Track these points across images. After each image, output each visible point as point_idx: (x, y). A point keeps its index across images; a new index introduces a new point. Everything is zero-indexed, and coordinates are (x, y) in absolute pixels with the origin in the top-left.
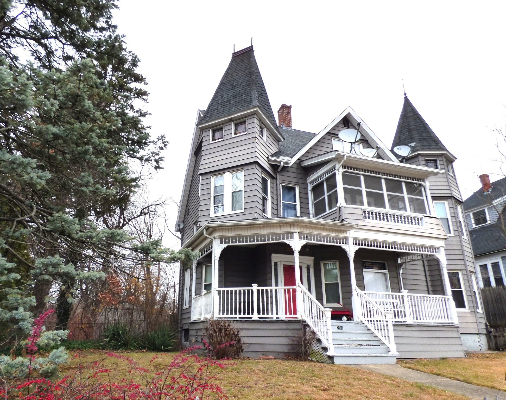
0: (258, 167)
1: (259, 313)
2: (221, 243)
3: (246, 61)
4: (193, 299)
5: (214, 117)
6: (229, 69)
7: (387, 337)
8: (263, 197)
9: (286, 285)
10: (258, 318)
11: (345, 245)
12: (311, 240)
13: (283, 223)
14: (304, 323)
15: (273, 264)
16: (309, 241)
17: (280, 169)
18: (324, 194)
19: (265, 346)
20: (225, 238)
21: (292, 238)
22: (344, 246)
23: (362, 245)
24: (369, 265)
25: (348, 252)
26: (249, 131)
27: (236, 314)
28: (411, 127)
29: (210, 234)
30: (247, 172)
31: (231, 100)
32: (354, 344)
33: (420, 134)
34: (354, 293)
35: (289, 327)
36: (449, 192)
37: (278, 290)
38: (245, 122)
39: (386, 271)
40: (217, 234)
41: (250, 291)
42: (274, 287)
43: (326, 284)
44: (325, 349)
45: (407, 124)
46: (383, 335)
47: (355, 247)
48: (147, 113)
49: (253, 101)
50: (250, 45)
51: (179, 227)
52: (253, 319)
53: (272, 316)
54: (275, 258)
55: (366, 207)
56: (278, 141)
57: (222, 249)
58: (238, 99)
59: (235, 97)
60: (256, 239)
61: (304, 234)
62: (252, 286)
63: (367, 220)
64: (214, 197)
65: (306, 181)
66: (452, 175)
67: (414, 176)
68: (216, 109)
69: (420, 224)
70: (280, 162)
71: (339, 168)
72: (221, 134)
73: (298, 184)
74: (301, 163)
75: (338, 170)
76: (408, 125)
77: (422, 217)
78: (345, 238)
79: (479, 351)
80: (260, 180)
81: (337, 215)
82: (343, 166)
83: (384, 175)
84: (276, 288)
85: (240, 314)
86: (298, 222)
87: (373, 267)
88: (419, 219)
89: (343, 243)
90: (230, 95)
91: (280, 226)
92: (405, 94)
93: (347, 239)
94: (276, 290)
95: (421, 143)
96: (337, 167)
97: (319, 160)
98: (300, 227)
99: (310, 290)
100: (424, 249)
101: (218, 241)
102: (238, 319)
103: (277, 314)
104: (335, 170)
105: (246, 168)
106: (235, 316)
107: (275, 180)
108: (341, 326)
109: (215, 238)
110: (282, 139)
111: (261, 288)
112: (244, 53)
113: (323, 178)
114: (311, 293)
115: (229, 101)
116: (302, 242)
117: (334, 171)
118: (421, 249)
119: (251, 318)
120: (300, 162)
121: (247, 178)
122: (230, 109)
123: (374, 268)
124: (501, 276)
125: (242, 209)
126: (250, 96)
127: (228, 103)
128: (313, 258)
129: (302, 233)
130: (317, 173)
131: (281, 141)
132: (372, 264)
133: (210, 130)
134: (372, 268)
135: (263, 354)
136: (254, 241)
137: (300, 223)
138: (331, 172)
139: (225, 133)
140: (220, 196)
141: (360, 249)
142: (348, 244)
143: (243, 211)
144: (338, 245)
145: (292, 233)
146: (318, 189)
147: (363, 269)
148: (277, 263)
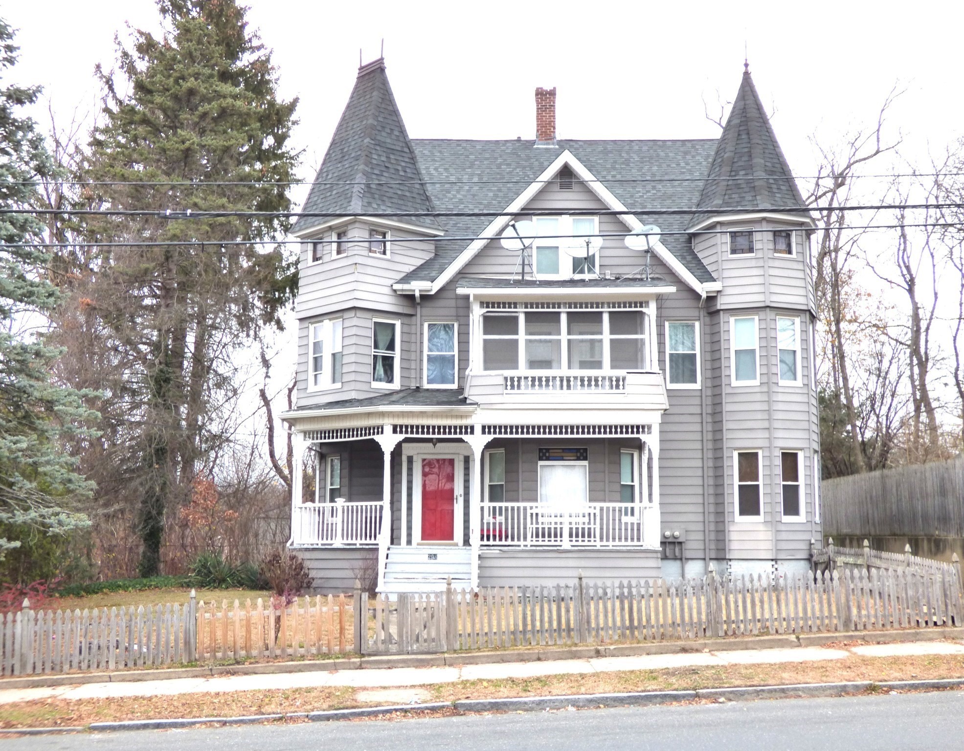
0: (360, 314)
1: (343, 538)
2: (305, 439)
5: (309, 221)
10: (341, 545)
17: (417, 300)
21: (382, 432)
22: (467, 438)
24: (556, 454)
26: (349, 252)
30: (346, 323)
39: (585, 463)
41: (335, 508)
43: (490, 486)
47: (486, 439)
50: (379, 57)
52: (334, 546)
53: (356, 542)
54: (409, 449)
61: (401, 425)
63: (514, 391)
69: (621, 387)
70: (414, 291)
73: (457, 319)
77: (626, 374)
78: (468, 425)
85: (323, 539)
87: (563, 457)
88: (621, 378)
89: (466, 433)
92: (746, 65)
93: (472, 426)
94: (362, 507)
100: (619, 430)
101: (301, 436)
102: (319, 546)
105: (347, 315)
106: (318, 542)
107: (411, 319)
108: (435, 555)
110: (440, 234)
111: (345, 504)
112: (371, 72)
116: (397, 438)
119: (331, 545)
121: (348, 332)
132: (563, 452)
133: (308, 242)
139: (326, 250)
140: (320, 359)
141: (495, 439)
142: (472, 434)
143: (341, 385)
144: (458, 436)
145: (383, 426)
147: (539, 461)
148: (412, 456)
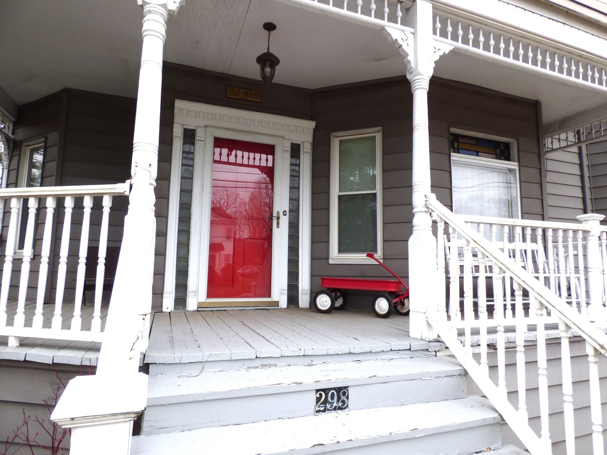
11: (398, 26)
15: (178, 132)
24: (467, 147)
25: (410, 58)
39: (513, 165)
43: (340, 197)
54: (186, 113)
78: (401, 1)
87: (477, 152)
89: (392, 21)
93: (409, 6)
123: (480, 155)
128: (312, 124)
132: (477, 144)
134: (475, 154)
142: (413, 26)
147: (452, 154)
148: (195, 130)
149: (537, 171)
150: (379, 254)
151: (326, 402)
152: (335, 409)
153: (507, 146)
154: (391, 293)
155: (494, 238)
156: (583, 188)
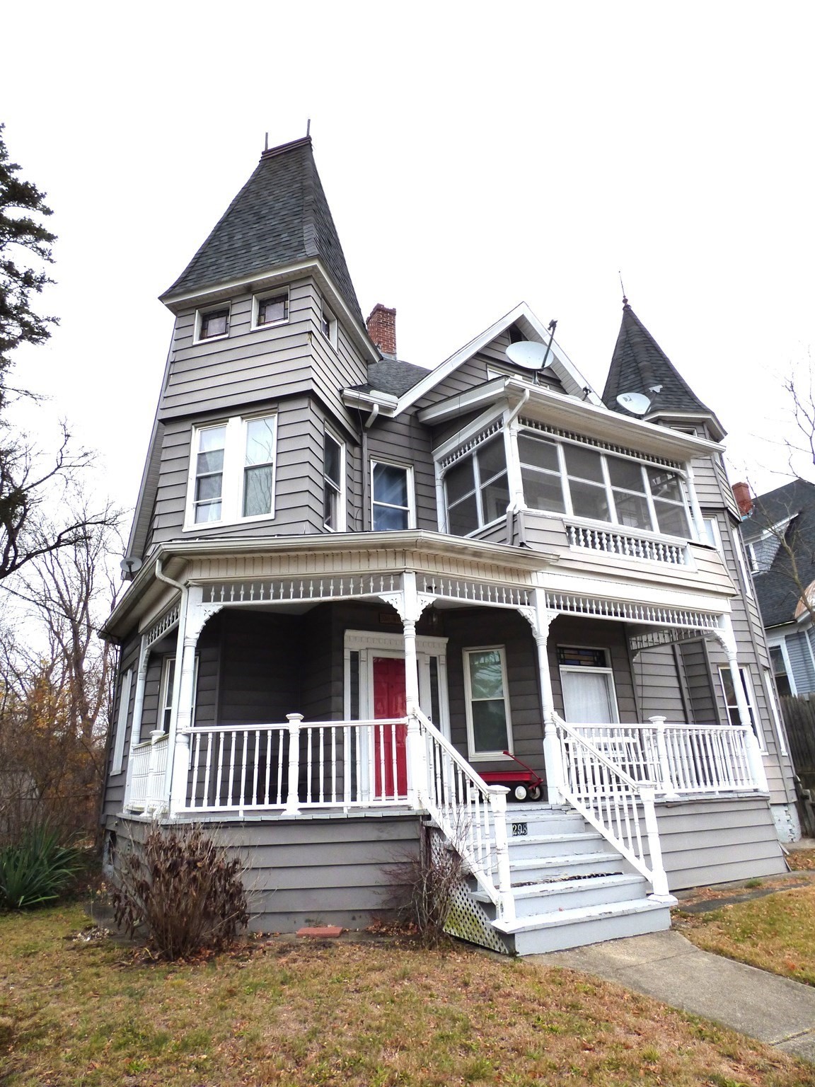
0: (313, 406)
1: (302, 798)
2: (206, 599)
3: (293, 168)
4: (131, 750)
5: (206, 280)
6: (251, 182)
7: (630, 839)
8: (327, 485)
9: (378, 714)
10: (299, 813)
11: (527, 606)
12: (446, 593)
13: (375, 546)
14: (428, 823)
15: (347, 655)
16: (442, 596)
17: (369, 423)
18: (473, 487)
19: (314, 895)
20: (218, 585)
21: (398, 586)
22: (525, 611)
23: (565, 608)
24: (572, 657)
25: (535, 626)
26: (294, 318)
27: (236, 802)
28: (640, 365)
29: (176, 578)
30: (286, 419)
31: (252, 245)
32: (560, 878)
33: (659, 379)
34: (550, 729)
35: (385, 836)
36: (718, 498)
37: (357, 729)
38: (284, 298)
39: (608, 671)
40: (195, 575)
41: (281, 733)
42: (347, 722)
43: (474, 704)
44: (489, 908)
45: (633, 358)
46: (621, 836)
47: (550, 614)
48: (43, 278)
49: (306, 246)
50: (305, 135)
51: (130, 567)
52: (285, 816)
53: (340, 804)
54: (355, 640)
55: (569, 516)
56: (368, 361)
57: (207, 617)
58: (269, 242)
59: (261, 238)
60: (302, 589)
61: (429, 577)
62: (287, 721)
63: (574, 547)
64: (199, 479)
65: (432, 457)
66: (720, 465)
67: (666, 456)
68: (213, 264)
69: (681, 561)
70: (371, 405)
71: (512, 420)
72: (223, 324)
73: (412, 462)
74: (420, 414)
75: (509, 425)
76: (635, 361)
77: (686, 544)
78: (526, 590)
79: (790, 843)
80: (321, 441)
81: (507, 533)
82: (519, 419)
83: (606, 448)
84: (354, 723)
85: (248, 801)
86: (416, 544)
87: (579, 661)
88: (680, 549)
89: (523, 604)
90: (249, 234)
91: (369, 556)
92: (625, 301)
93: (531, 591)
94: (353, 729)
95: (662, 396)
96: (506, 419)
97: (462, 405)
98: (421, 557)
99: (436, 720)
100: (692, 618)
101: (196, 594)
102: (241, 817)
103: (354, 799)
104: (501, 426)
105: (283, 407)
106: (235, 808)
107: (357, 449)
108: (522, 824)
109: (188, 586)
110: (377, 359)
111: (310, 725)
112: (290, 151)
113: (472, 449)
114: (439, 728)
115: (247, 246)
116: (424, 598)
117: (499, 430)
118: (681, 617)
119: (280, 812)
120: (416, 412)
121: (286, 432)
122: (247, 262)
123: (582, 662)
124: (786, 673)
125: (268, 512)
126: (300, 235)
127: (243, 251)
128: (446, 640)
129: (424, 575)
130: (459, 436)
131: (374, 362)
132: (579, 654)
133: (194, 314)
134: (577, 663)
135: (308, 921)
136: (297, 595)
137: (421, 547)
138: (491, 433)
139: (234, 321)
140: (212, 479)
141: (560, 616)
142: (535, 605)
143: (271, 516)
144: (512, 606)
145: (400, 574)
146: (458, 476)
147: (560, 666)
148: (358, 652)
149: (627, 674)
150: (511, 751)
151: (517, 830)
152: (521, 834)
153: (602, 653)
154: (526, 782)
155: (601, 735)
156: (678, 677)
